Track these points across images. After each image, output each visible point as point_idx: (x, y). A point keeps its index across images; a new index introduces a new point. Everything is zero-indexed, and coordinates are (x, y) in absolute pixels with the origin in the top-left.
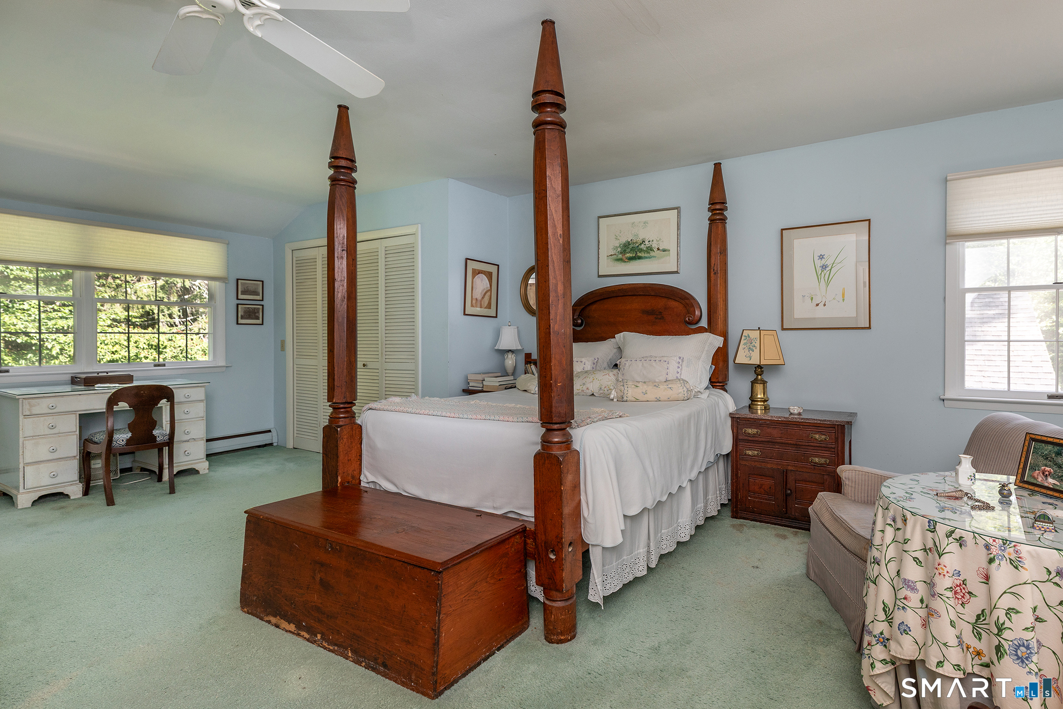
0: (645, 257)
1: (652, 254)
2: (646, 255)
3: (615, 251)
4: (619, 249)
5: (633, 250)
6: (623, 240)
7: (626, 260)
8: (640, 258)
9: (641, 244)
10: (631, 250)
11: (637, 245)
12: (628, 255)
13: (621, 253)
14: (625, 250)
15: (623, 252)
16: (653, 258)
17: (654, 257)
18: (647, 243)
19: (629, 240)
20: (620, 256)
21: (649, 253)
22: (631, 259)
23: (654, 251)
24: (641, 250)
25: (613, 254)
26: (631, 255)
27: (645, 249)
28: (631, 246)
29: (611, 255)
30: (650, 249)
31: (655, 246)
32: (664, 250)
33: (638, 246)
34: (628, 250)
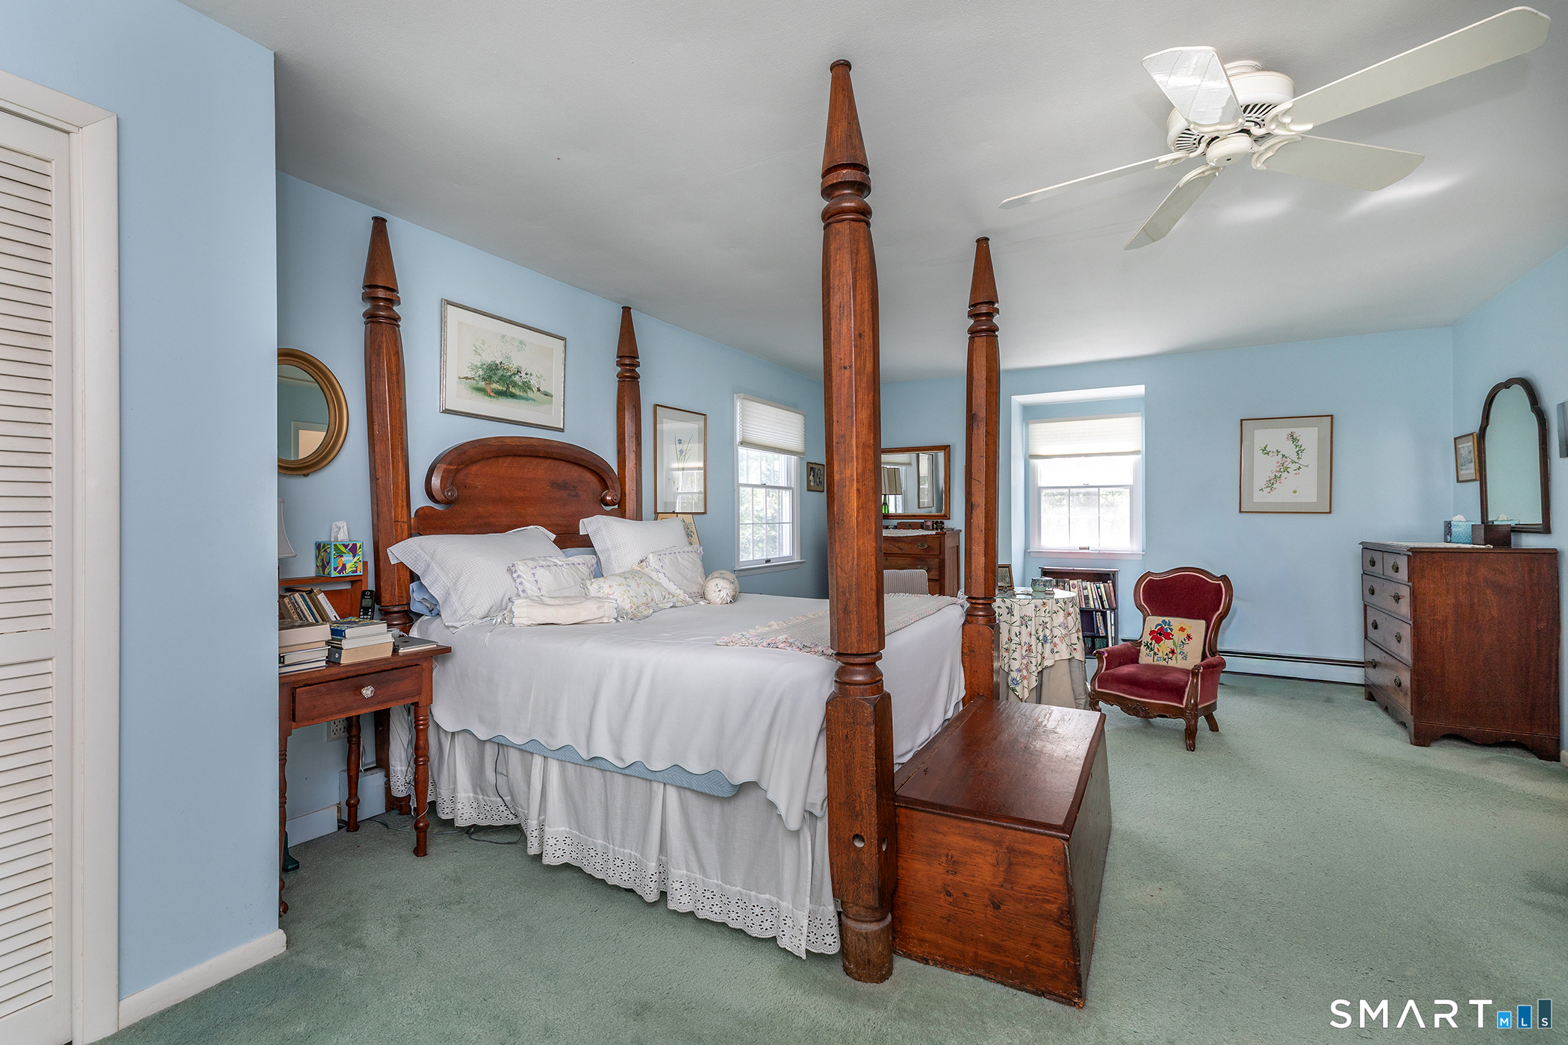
0: (520, 396)
1: (530, 394)
2: (521, 394)
3: (473, 373)
4: (481, 372)
5: (502, 379)
6: (489, 358)
7: (492, 394)
8: (513, 396)
9: (514, 374)
10: (500, 379)
11: (509, 374)
12: (495, 386)
13: (484, 379)
14: (490, 377)
15: (488, 379)
16: (531, 402)
17: (534, 400)
18: (523, 374)
19: (498, 362)
20: (482, 384)
21: (526, 392)
22: (499, 394)
23: (533, 391)
24: (515, 384)
25: (469, 376)
26: (500, 388)
27: (520, 384)
28: (500, 373)
29: (467, 378)
30: (527, 386)
31: (533, 382)
32: (546, 394)
33: (510, 376)
34: (496, 378)
